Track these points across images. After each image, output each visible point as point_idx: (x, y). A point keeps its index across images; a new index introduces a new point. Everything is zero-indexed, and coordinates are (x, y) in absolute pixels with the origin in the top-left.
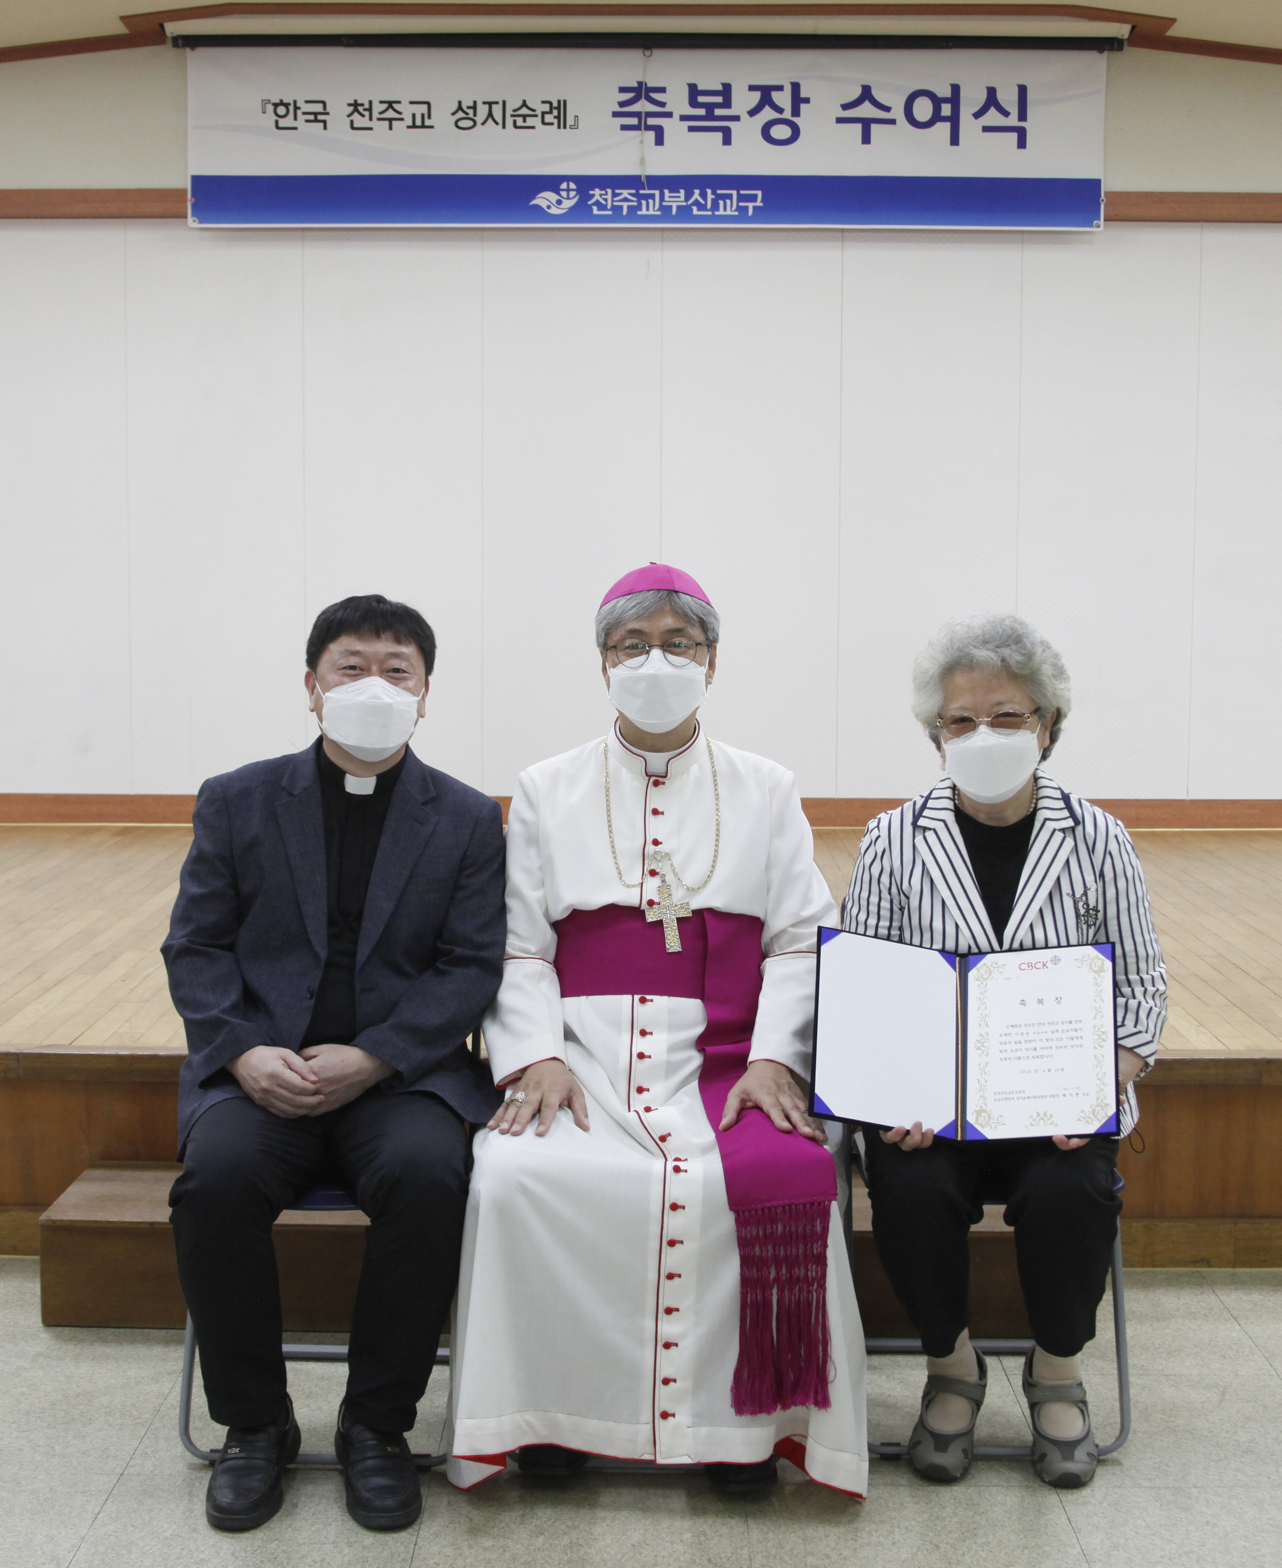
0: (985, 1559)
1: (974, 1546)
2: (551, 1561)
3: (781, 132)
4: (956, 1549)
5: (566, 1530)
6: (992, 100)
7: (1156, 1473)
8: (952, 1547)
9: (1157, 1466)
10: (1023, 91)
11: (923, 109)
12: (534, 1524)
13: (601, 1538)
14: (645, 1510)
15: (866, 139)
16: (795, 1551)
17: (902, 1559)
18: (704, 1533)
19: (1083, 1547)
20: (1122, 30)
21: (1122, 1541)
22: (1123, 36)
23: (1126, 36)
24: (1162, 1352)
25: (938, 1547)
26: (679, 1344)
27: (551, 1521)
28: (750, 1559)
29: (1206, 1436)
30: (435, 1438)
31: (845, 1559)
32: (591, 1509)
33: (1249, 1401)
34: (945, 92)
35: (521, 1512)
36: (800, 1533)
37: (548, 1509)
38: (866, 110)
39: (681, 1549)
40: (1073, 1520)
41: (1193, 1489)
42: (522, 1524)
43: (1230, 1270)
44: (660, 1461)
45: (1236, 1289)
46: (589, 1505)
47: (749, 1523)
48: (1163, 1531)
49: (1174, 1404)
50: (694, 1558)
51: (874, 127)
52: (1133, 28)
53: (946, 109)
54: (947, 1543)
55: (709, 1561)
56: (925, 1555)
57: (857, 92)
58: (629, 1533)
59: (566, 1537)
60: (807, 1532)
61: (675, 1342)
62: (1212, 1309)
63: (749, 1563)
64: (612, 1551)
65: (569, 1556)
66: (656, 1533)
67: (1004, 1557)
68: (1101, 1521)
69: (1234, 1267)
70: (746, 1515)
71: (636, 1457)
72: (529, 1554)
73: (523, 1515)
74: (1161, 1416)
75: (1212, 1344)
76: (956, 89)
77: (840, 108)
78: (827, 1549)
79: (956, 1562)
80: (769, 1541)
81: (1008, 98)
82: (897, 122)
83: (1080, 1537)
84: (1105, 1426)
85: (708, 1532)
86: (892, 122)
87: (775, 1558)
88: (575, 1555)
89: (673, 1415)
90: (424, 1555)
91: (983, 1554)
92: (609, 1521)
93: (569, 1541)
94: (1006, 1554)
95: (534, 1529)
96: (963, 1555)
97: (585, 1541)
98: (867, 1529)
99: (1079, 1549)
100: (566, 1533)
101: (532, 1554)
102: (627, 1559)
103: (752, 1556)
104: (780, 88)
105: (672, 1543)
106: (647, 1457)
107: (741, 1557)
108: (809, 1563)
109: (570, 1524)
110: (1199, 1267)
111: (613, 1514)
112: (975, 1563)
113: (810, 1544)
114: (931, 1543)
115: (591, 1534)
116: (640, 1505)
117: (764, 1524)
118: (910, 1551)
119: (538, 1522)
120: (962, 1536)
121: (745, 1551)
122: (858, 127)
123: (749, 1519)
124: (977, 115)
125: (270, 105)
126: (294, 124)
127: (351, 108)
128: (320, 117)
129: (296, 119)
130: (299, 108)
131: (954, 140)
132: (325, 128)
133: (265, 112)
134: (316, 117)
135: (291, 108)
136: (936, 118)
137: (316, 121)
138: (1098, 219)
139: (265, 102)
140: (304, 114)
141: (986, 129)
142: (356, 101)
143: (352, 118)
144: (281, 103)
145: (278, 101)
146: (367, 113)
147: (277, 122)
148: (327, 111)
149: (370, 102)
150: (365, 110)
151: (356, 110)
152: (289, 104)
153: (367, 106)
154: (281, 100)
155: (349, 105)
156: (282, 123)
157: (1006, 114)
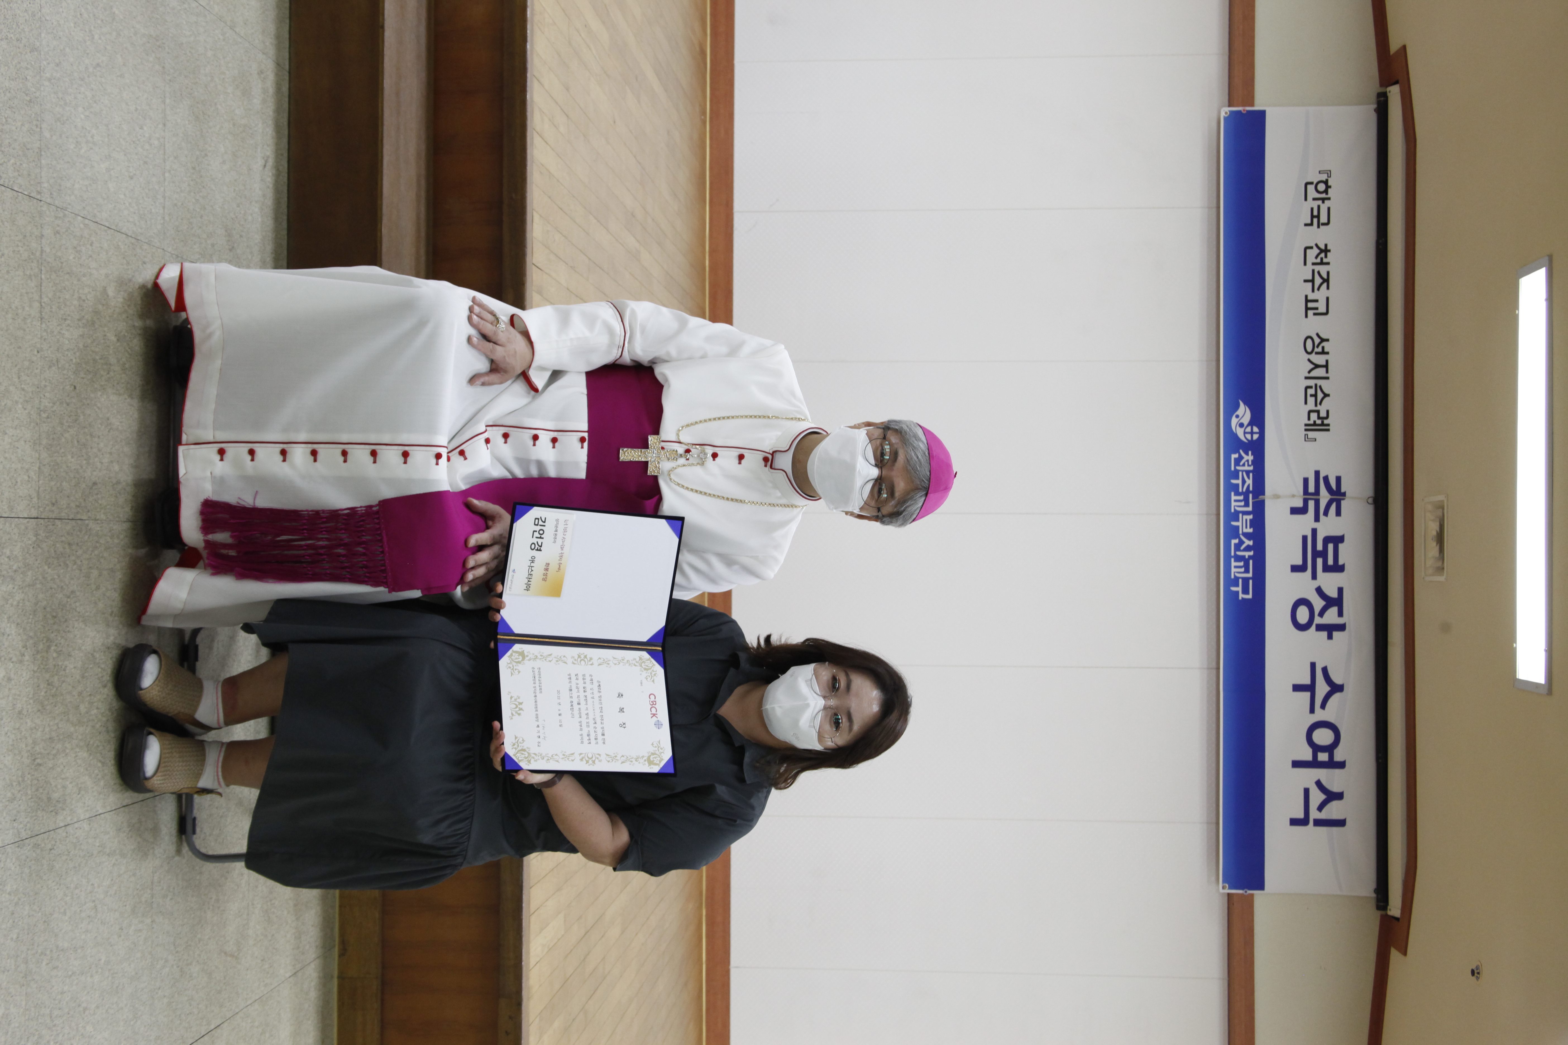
2: (94, 344)
3: (1303, 615)
5: (121, 362)
6: (1332, 796)
7: (165, 887)
9: (171, 890)
10: (1341, 823)
11: (1323, 737)
12: (126, 334)
13: (114, 391)
14: (140, 433)
15: (1297, 688)
16: (102, 560)
17: (95, 654)
19: (102, 815)
20: (1395, 909)
21: (107, 851)
22: (1390, 910)
23: (1390, 913)
26: (285, 462)
27: (129, 350)
28: (96, 520)
29: (196, 936)
31: (95, 603)
33: (225, 978)
34: (1338, 756)
35: (137, 325)
36: (118, 566)
37: (139, 349)
38: (1322, 688)
39: (106, 461)
41: (150, 920)
42: (127, 324)
43: (336, 973)
44: (181, 449)
45: (320, 977)
47: (127, 524)
48: (115, 888)
49: (224, 911)
50: (97, 471)
51: (1307, 695)
52: (1397, 919)
53: (1323, 757)
55: (95, 484)
56: (97, 675)
57: (1337, 680)
58: (119, 417)
59: (116, 361)
60: (119, 573)
61: (287, 459)
62: (303, 953)
63: (93, 518)
64: (103, 400)
65: (99, 361)
66: (119, 440)
67: (95, 745)
68: (125, 831)
69: (338, 977)
70: (133, 521)
71: (184, 429)
72: (101, 326)
73: (134, 326)
74: (214, 898)
75: (274, 951)
76: (1342, 765)
77: (1323, 666)
78: (104, 589)
80: (111, 539)
81: (1334, 810)
82: (1312, 715)
85: (119, 487)
86: (1312, 710)
87: (97, 542)
88: (100, 366)
89: (222, 460)
90: (99, 234)
93: (112, 363)
95: (122, 333)
97: (112, 377)
99: (100, 811)
100: (118, 361)
101: (101, 329)
102: (96, 412)
103: (99, 522)
104: (1340, 614)
105: (111, 453)
106: (184, 438)
107: (98, 512)
108: (92, 571)
109: (127, 366)
110: (339, 946)
113: (109, 574)
115: (118, 384)
116: (143, 430)
117: (126, 536)
118: (101, 661)
119: (128, 338)
121: (103, 517)
122: (1307, 681)
123: (130, 523)
124: (1319, 784)
125: (1327, 178)
126: (1310, 198)
127: (1323, 247)
128: (1315, 220)
129: (1314, 199)
130: (1323, 202)
131: (1296, 764)
132: (1306, 225)
133: (1319, 173)
134: (1315, 217)
135: (1324, 196)
136: (1316, 749)
137: (1312, 217)
138: (1230, 888)
139: (1329, 173)
140: (1319, 207)
141: (1307, 791)
142: (1329, 251)
143: (1315, 247)
144: (1328, 187)
145: (1329, 184)
146: (1319, 260)
147: (1312, 183)
148: (1321, 226)
149: (1328, 264)
150: (1322, 259)
151: (1321, 251)
152: (1327, 194)
153: (1325, 260)
154: (1330, 187)
155: (1326, 245)
156: (1311, 188)
157: (1320, 808)
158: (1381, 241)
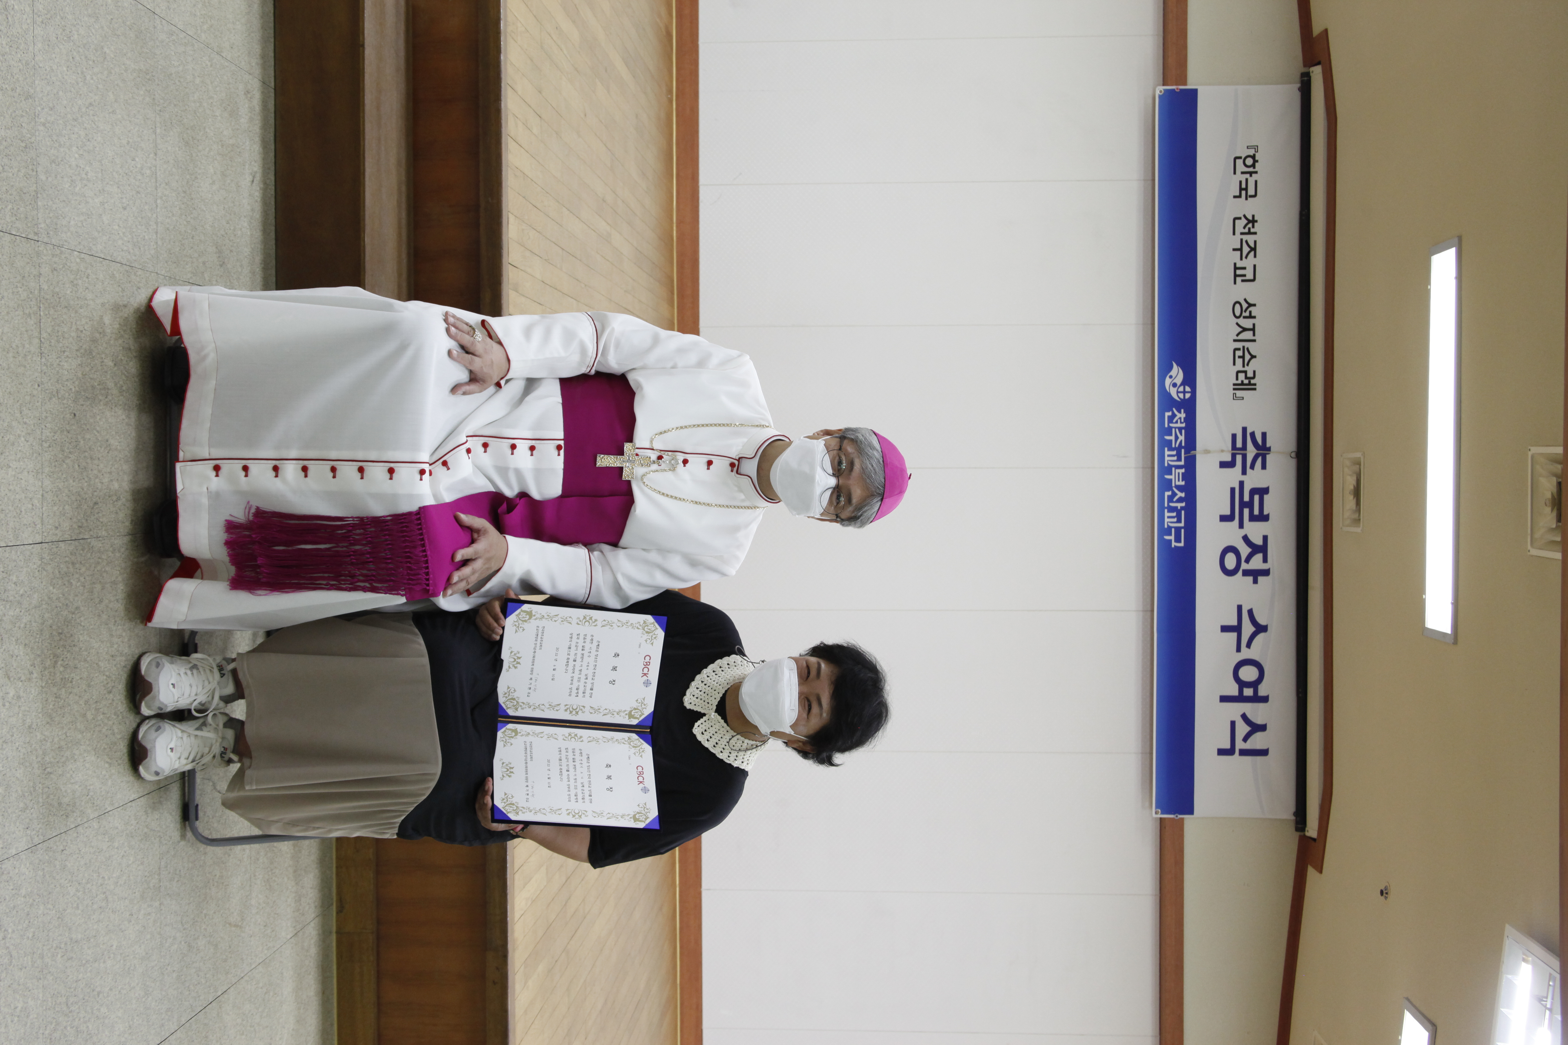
0: (100, 731)
1: (110, 723)
2: (93, 371)
3: (1230, 561)
4: (108, 707)
5: (118, 385)
6: (1256, 728)
7: (172, 871)
8: (111, 704)
9: (178, 872)
10: (1264, 753)
11: (1248, 674)
12: (123, 358)
13: (113, 414)
14: (138, 450)
15: (1225, 629)
16: (105, 575)
17: (100, 663)
18: (118, 499)
19: (111, 813)
20: (1312, 830)
21: (116, 844)
22: (1308, 831)
23: (1307, 834)
24: (269, 875)
25: (110, 692)
26: (277, 478)
27: (126, 373)
28: (97, 537)
29: (202, 912)
30: (191, 278)
31: (99, 616)
32: (136, 406)
33: (230, 947)
34: (1262, 691)
35: (132, 348)
36: (120, 579)
37: (136, 371)
38: (1248, 629)
39: (106, 480)
40: (133, 804)
41: (158, 903)
42: (123, 348)
43: (334, 929)
44: (178, 466)
45: (319, 934)
46: (140, 404)
47: (127, 537)
48: (124, 878)
49: (228, 885)
50: (98, 491)
51: (1234, 635)
52: (1314, 840)
53: (1248, 692)
54: (113, 700)
55: (96, 503)
56: (103, 682)
57: (1262, 621)
58: (118, 438)
59: (113, 385)
60: (121, 585)
61: (279, 475)
62: (303, 915)
63: (95, 536)
64: (102, 423)
65: (97, 386)
66: (118, 459)
67: (102, 748)
68: (133, 827)
69: (337, 933)
70: (133, 534)
71: (181, 445)
72: (99, 354)
73: (130, 349)
74: (218, 876)
75: (276, 916)
76: (1265, 699)
77: (1249, 608)
78: (107, 601)
79: (98, 707)
80: (113, 553)
81: (1258, 741)
82: (1239, 653)
83: (119, 809)
84: (210, 829)
85: (120, 503)
86: (1239, 649)
87: (99, 558)
88: (98, 392)
89: (217, 476)
90: (95, 266)
91: (104, 730)
92: (126, 420)
93: (109, 387)
94: (105, 749)
95: (119, 358)
96: (103, 714)
97: (110, 401)
98: (124, 634)
99: (109, 809)
100: (116, 385)
101: (98, 356)
102: (96, 435)
103: (101, 539)
104: (1265, 560)
105: (110, 473)
106: (181, 455)
107: (99, 529)
108: (95, 586)
109: (124, 388)
110: (336, 904)
111: (132, 424)
112: (97, 723)
113: (111, 587)
114: (113, 687)
115: (116, 406)
116: (141, 447)
117: (127, 549)
118: (106, 669)
119: (124, 362)
120: (119, 713)
121: (104, 533)
122: (1234, 622)
123: (130, 536)
124: (1244, 717)
125: (1254, 153)
126: (1238, 171)
127: (1251, 218)
128: (1243, 193)
129: (1243, 173)
130: (1251, 176)
131: (1224, 699)
132: (1235, 197)
133: (1248, 148)
134: (1244, 189)
135: (1251, 169)
136: (1242, 684)
137: (1241, 189)
138: (1162, 813)
139: (1256, 148)
140: (1247, 180)
141: (1233, 724)
142: (1256, 221)
143: (1243, 218)
144: (1255, 161)
145: (1256, 159)
146: (1246, 230)
147: (1240, 158)
148: (1249, 199)
149: (1255, 233)
150: (1249, 229)
151: (1249, 221)
152: (1254, 168)
153: (1252, 230)
154: (1257, 161)
155: (1253, 216)
156: (1239, 162)
157: (1245, 739)
158: (1304, 213)
